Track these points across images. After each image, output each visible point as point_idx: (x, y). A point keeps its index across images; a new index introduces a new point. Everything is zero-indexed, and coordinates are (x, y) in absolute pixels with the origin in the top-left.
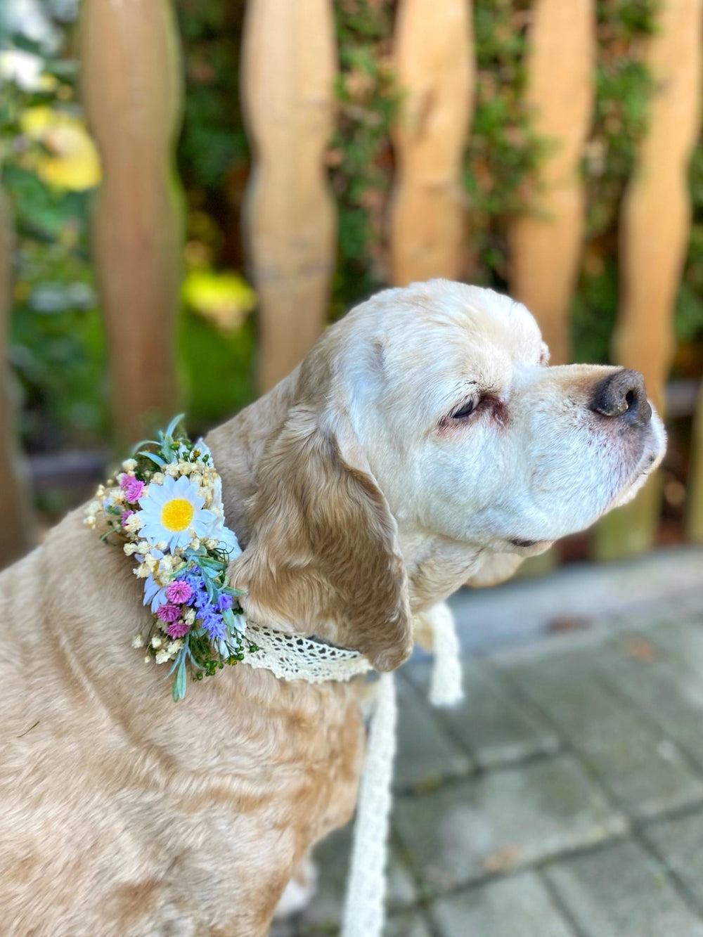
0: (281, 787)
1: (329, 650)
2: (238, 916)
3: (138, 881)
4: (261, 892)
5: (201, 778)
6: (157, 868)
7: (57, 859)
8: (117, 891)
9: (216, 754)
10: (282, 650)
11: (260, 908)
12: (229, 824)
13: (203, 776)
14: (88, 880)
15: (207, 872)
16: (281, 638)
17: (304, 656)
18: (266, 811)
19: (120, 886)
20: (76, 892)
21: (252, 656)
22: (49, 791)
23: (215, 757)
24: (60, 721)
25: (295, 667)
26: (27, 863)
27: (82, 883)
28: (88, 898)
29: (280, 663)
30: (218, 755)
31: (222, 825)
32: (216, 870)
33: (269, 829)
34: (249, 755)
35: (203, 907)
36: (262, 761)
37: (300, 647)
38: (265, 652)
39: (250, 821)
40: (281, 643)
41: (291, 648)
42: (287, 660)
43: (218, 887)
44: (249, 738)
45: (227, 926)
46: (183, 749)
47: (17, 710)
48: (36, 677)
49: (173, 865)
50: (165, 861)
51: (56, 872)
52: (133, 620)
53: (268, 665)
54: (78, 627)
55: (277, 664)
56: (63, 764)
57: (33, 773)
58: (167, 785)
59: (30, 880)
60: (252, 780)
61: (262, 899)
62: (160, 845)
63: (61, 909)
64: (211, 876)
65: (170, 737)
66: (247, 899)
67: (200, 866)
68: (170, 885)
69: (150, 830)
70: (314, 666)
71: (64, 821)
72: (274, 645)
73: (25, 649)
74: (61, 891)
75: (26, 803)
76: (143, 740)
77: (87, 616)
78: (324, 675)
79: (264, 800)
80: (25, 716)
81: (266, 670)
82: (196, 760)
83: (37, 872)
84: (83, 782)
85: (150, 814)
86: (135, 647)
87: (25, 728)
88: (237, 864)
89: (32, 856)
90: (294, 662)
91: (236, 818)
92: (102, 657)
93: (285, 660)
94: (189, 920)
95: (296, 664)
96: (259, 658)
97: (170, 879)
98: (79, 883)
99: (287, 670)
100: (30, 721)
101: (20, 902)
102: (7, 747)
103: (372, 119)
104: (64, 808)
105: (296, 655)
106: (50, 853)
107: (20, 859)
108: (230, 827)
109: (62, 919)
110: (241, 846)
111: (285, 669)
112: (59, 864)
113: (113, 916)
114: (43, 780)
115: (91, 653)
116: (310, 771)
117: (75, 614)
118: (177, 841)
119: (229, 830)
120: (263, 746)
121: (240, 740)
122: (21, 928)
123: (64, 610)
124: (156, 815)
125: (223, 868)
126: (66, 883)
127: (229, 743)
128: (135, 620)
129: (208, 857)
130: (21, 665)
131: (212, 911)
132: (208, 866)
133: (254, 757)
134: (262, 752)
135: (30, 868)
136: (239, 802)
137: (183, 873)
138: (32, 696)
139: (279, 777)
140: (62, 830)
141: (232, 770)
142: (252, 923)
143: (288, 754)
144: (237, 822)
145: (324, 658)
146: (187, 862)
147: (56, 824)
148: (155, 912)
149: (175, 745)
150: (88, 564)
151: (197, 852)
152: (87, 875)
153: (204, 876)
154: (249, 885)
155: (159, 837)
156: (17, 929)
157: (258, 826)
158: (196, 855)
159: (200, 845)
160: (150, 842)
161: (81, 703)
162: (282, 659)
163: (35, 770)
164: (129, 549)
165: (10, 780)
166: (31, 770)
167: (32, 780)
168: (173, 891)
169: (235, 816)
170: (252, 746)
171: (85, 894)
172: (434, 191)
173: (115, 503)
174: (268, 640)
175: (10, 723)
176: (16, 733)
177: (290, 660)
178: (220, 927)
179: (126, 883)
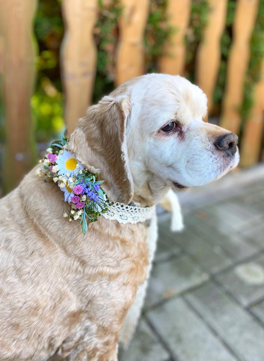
0: (124, 269)
1: (138, 208)
2: (112, 321)
3: (76, 310)
4: (121, 311)
5: (95, 268)
6: (82, 305)
7: (47, 306)
8: (69, 315)
9: (99, 258)
10: (120, 212)
11: (120, 317)
12: (107, 285)
13: (96, 267)
14: (58, 312)
15: (102, 305)
16: (119, 207)
17: (129, 213)
18: (120, 279)
19: (70, 313)
20: (54, 318)
21: (109, 215)
22: (41, 279)
23: (100, 259)
24: (42, 250)
25: (126, 218)
26: (36, 308)
27: (56, 314)
28: (58, 319)
29: (120, 217)
30: (100, 258)
31: (105, 286)
32: (105, 304)
33: (122, 286)
34: (111, 257)
35: (100, 319)
36: (116, 259)
37: (127, 209)
38: (114, 214)
39: (115, 284)
40: (119, 209)
41: (124, 210)
42: (123, 215)
43: (105, 311)
44: (110, 250)
45: (109, 325)
46: (88, 257)
47: (24, 249)
48: (28, 235)
49: (88, 304)
50: (85, 302)
51: (47, 311)
52: (60, 208)
53: (115, 218)
54: (40, 213)
55: (119, 218)
56: (45, 267)
57: (34, 272)
58: (84, 272)
59: (38, 315)
60: (114, 267)
61: (121, 314)
62: (83, 296)
63: (49, 324)
64: (103, 306)
65: (82, 253)
66: (116, 314)
67: (98, 303)
68: (87, 312)
69: (79, 290)
70: (133, 216)
71: (48, 291)
72: (117, 210)
73: (21, 226)
74: (49, 318)
75: (33, 285)
76: (72, 255)
77: (42, 209)
78: (136, 220)
79: (118, 274)
80: (28, 250)
81: (115, 220)
82: (93, 261)
83: (40, 312)
84: (53, 274)
85: (79, 283)
86: (65, 217)
87: (29, 254)
88: (112, 301)
89: (38, 305)
90: (126, 216)
91: (110, 282)
92: (51, 224)
93: (122, 215)
94: (95, 325)
95: (126, 217)
96: (112, 216)
97: (87, 309)
98: (55, 314)
99: (123, 219)
100: (30, 252)
101: (36, 324)
102: (23, 263)
103: (112, 16)
104: (48, 285)
105: (126, 213)
106: (45, 304)
107: (34, 307)
108: (108, 286)
109: (50, 328)
110: (113, 294)
111: (122, 219)
112: (48, 308)
113: (67, 326)
114: (38, 275)
115: (46, 223)
116: (133, 261)
117: (37, 208)
118: (90, 293)
119: (108, 288)
120: (115, 253)
121: (107, 251)
122: (36, 334)
123: (33, 208)
124: (81, 283)
125: (107, 303)
126: (51, 315)
127: (103, 253)
128: (61, 208)
129: (102, 299)
130: (21, 232)
131: (103, 320)
132: (102, 303)
133: (113, 258)
134: (115, 255)
135: (38, 310)
136: (110, 276)
137: (93, 306)
138: (29, 242)
139: (123, 265)
140: (48, 294)
141: (106, 264)
142: (117, 324)
143: (124, 255)
144: (110, 284)
145: (136, 212)
146: (94, 302)
147: (45, 292)
148: (81, 323)
149: (85, 256)
150: (39, 189)
151: (97, 297)
152: (58, 310)
153: (100, 307)
154: (117, 308)
155: (83, 292)
156: (35, 335)
157: (118, 285)
158: (97, 299)
159: (98, 294)
160: (79, 295)
161: (47, 243)
162: (121, 216)
163: (35, 271)
164: (55, 180)
165: (26, 276)
166: (33, 271)
167: (34, 275)
168: (88, 314)
169: (109, 282)
170: (111, 254)
171: (57, 318)
172: (133, 45)
173: (46, 164)
174: (114, 208)
175: (22, 254)
176: (26, 258)
177: (124, 215)
178: (106, 326)
179: (72, 311)
